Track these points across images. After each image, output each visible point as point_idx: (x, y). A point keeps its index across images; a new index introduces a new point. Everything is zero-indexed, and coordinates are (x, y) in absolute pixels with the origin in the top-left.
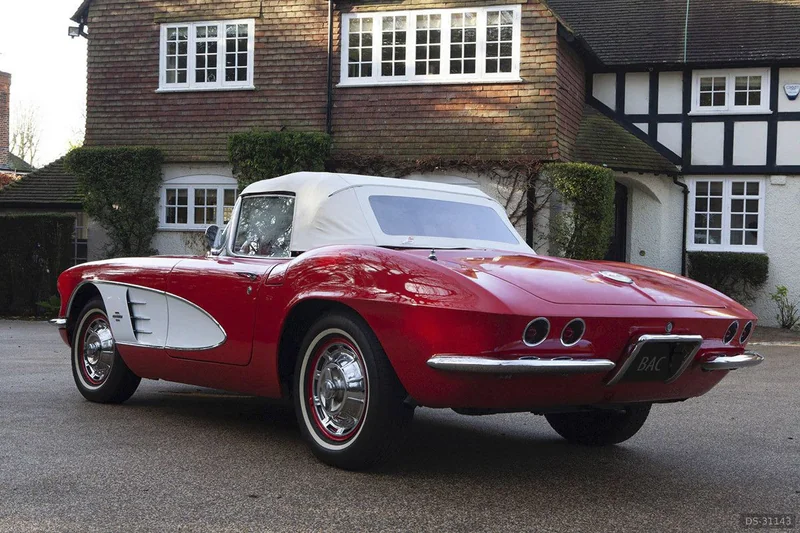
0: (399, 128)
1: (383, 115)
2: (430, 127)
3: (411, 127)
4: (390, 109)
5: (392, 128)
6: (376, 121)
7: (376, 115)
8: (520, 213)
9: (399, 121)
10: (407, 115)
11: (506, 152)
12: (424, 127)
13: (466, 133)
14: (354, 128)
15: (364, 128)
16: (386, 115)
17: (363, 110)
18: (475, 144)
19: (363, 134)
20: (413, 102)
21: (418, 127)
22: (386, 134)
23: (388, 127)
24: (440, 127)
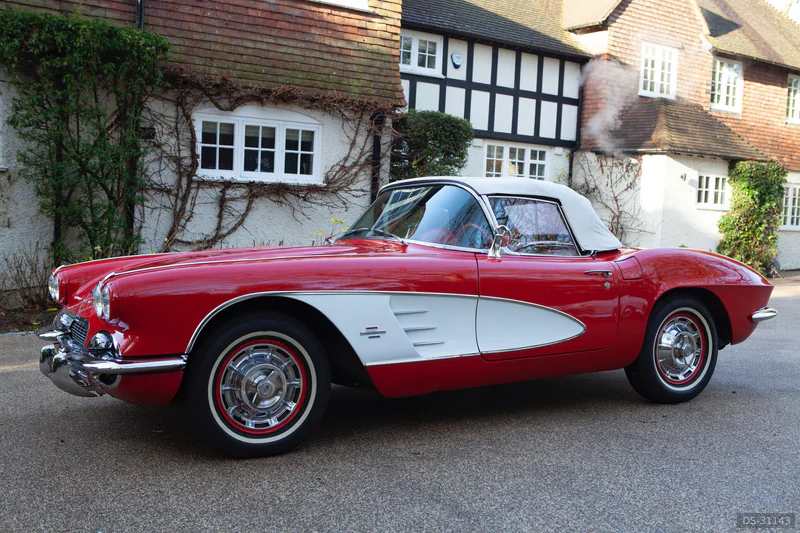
0: (234, 42)
1: (212, 22)
2: (273, 48)
3: (250, 44)
4: (223, 16)
5: (226, 40)
6: (205, 29)
7: (205, 21)
8: (363, 160)
9: (235, 34)
10: (244, 27)
11: (357, 90)
12: (265, 47)
13: (313, 61)
14: (174, 32)
15: (188, 34)
16: (217, 23)
17: (187, 9)
18: (324, 77)
19: (187, 43)
20: (252, 12)
21: (259, 46)
22: (218, 47)
23: (220, 39)
24: (284, 50)
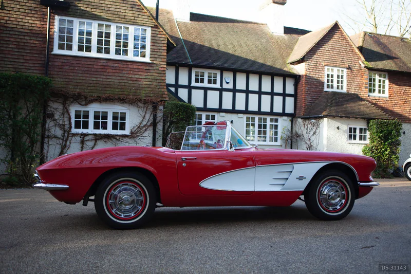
0: (88, 79)
1: (78, 71)
2: (105, 80)
3: (95, 79)
4: (83, 69)
5: (84, 78)
6: (75, 74)
7: (75, 71)
8: (149, 124)
9: (88, 75)
10: (92, 73)
11: (144, 95)
12: (101, 80)
13: (123, 84)
14: (61, 76)
15: (68, 77)
16: (80, 72)
17: (67, 67)
18: (128, 90)
19: (67, 80)
20: (95, 67)
21: (98, 79)
22: (80, 81)
23: (81, 78)
24: (110, 80)
